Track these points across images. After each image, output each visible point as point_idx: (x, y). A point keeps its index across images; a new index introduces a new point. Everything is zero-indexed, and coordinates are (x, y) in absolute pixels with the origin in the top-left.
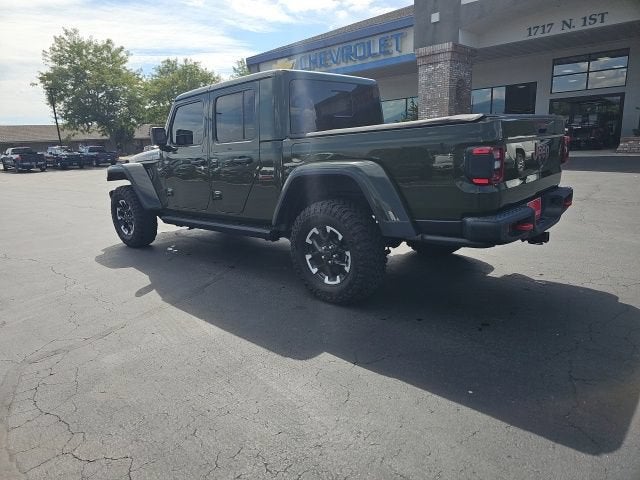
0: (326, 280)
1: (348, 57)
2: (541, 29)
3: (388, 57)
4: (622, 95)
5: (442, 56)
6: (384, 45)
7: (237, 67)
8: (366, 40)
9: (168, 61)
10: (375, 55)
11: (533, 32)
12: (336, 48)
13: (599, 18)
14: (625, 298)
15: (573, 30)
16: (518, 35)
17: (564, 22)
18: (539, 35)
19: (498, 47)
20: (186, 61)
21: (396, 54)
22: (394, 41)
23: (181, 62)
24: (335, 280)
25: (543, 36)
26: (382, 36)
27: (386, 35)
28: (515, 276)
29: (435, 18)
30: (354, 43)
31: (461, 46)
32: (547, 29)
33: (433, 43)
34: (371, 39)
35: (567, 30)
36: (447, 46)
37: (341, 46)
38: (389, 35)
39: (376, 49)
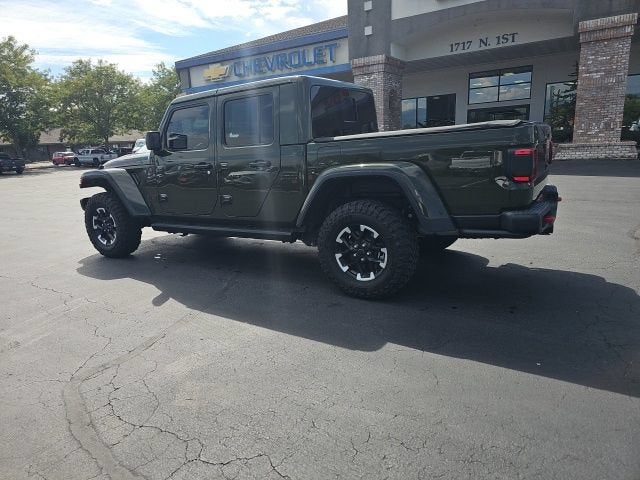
0: (359, 277)
1: (283, 64)
2: (461, 46)
3: (322, 66)
4: (528, 107)
5: (375, 67)
6: (318, 55)
7: (156, 71)
8: (301, 50)
9: (81, 62)
10: (310, 64)
11: (454, 48)
12: (271, 56)
13: (510, 38)
14: (610, 279)
15: (488, 48)
16: (441, 50)
17: (481, 40)
18: (460, 51)
19: (423, 61)
20: (101, 62)
21: (330, 64)
22: (328, 52)
23: (94, 63)
24: (369, 276)
25: (464, 52)
26: (316, 46)
27: (321, 45)
28: (509, 266)
29: (368, 31)
30: (288, 52)
31: (393, 59)
32: (467, 46)
33: (367, 55)
34: (305, 48)
35: (483, 48)
36: (381, 58)
37: (275, 54)
38: (324, 44)
39: (311, 58)
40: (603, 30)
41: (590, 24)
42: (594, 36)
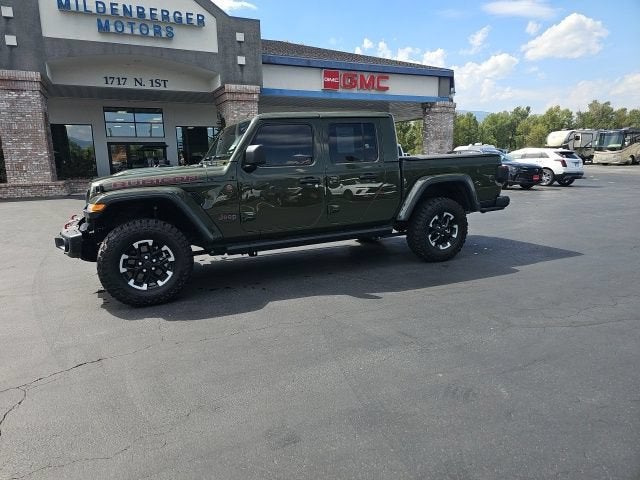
0: (441, 247)
2: (116, 81)
11: (110, 82)
13: (163, 84)
15: (143, 88)
16: (98, 82)
17: (136, 80)
18: (115, 85)
24: (447, 245)
25: (118, 86)
29: (11, 40)
32: (122, 82)
33: (10, 67)
35: (139, 87)
36: (35, 75)
40: (241, 93)
41: (233, 87)
42: (236, 97)
